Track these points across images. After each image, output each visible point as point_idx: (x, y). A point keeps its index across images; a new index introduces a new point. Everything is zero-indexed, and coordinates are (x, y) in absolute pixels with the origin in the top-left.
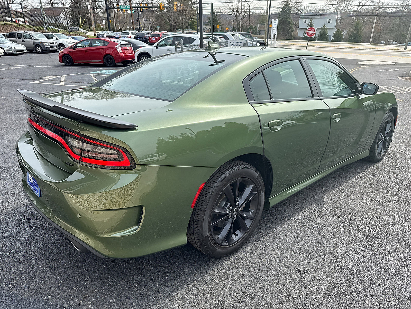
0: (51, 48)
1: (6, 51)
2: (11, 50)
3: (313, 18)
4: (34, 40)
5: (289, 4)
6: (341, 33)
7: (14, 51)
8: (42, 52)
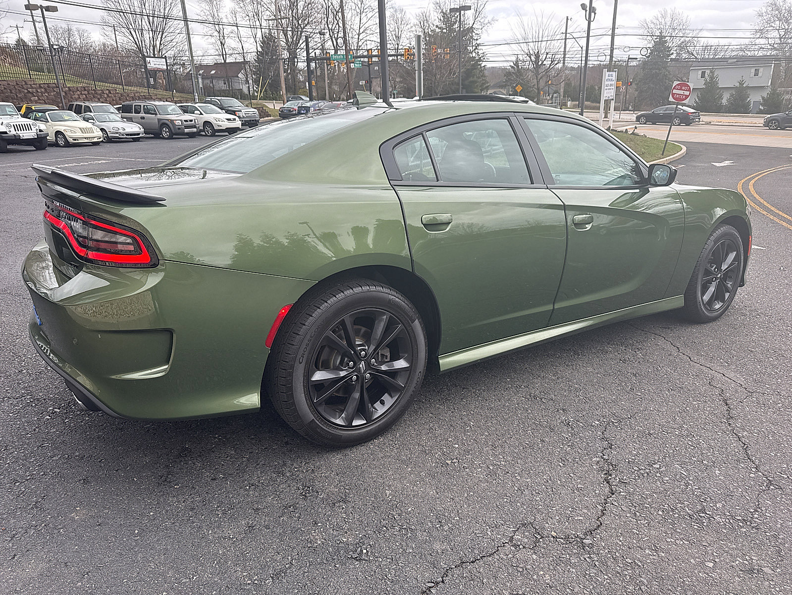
0: (185, 130)
1: (109, 135)
2: (117, 133)
3: (717, 68)
4: (159, 116)
5: (666, 42)
6: (778, 97)
7: (123, 135)
8: (170, 138)
